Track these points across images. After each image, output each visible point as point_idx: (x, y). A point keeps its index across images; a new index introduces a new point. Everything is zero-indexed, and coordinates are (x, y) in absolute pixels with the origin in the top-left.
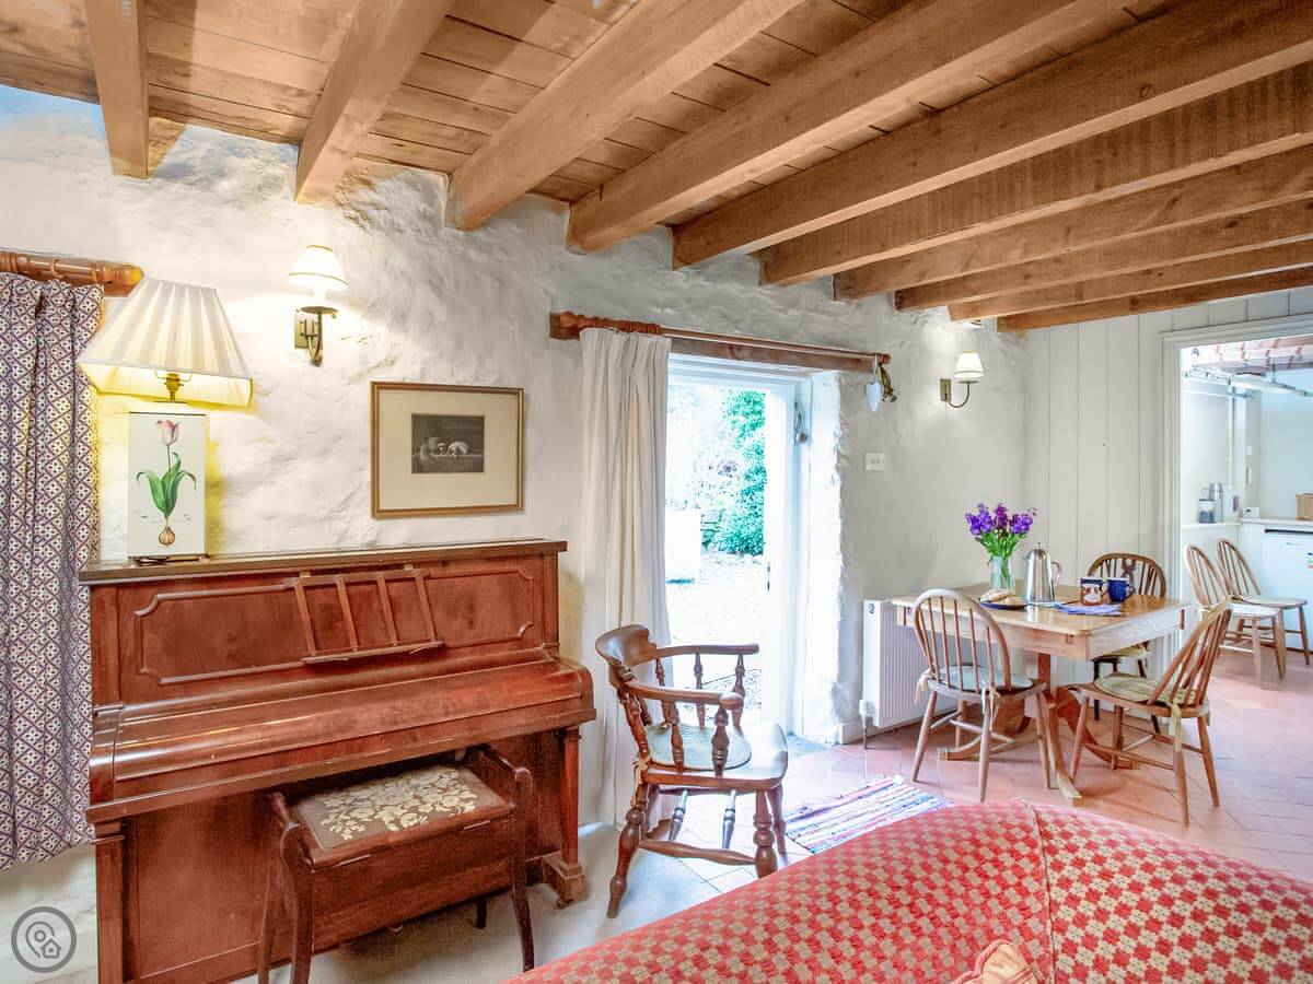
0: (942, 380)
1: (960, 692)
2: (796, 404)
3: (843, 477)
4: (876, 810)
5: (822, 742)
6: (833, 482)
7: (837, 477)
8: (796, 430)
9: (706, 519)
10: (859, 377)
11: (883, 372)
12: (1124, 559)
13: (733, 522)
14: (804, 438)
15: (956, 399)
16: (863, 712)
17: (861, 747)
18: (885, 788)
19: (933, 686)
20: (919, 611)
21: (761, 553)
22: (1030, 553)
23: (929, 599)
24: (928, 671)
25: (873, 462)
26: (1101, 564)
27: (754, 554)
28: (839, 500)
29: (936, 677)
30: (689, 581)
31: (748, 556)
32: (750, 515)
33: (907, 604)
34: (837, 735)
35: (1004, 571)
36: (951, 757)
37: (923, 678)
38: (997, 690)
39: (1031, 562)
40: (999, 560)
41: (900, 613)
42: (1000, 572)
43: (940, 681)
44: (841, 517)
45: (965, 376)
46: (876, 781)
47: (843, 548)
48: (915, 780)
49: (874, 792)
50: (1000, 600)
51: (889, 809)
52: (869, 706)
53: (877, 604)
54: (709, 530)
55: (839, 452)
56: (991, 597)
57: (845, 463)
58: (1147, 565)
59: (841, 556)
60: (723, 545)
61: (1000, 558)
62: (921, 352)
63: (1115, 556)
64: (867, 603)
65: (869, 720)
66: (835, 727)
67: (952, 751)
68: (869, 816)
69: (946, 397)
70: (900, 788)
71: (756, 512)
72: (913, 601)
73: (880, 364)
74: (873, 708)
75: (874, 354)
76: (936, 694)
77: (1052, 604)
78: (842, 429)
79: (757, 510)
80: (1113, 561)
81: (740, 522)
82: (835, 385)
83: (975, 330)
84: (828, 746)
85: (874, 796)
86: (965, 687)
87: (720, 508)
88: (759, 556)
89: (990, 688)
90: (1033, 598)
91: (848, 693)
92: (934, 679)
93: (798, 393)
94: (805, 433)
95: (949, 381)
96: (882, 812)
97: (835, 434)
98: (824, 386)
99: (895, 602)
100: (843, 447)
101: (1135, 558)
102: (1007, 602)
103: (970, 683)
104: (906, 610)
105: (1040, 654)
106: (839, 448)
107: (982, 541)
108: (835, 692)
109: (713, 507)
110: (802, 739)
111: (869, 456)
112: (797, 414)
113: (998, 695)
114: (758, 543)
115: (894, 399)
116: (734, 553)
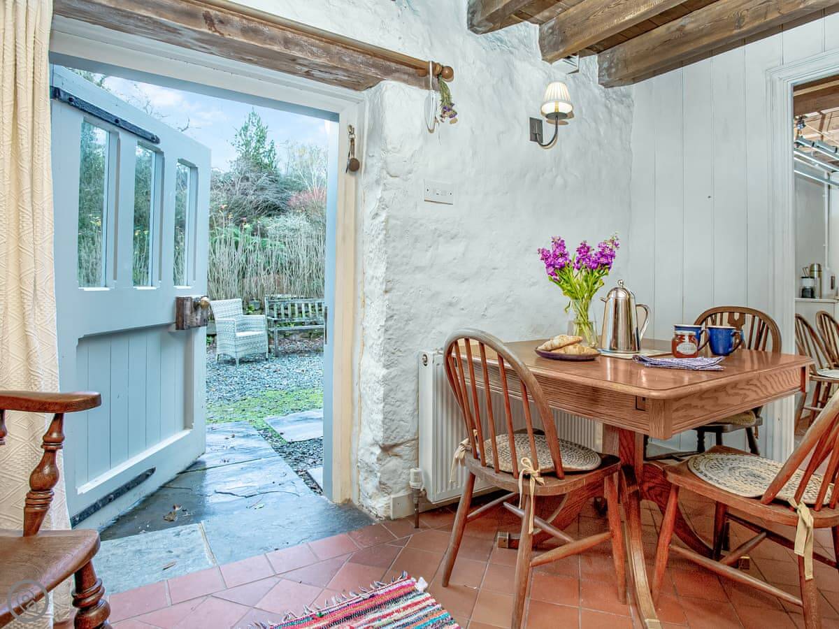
0: (531, 120)
2: (350, 128)
12: (731, 313)
15: (546, 139)
22: (609, 294)
34: (389, 508)
37: (459, 449)
38: (543, 474)
39: (612, 304)
45: (551, 108)
48: (445, 585)
50: (560, 347)
53: (430, 355)
55: (384, 175)
56: (548, 345)
58: (758, 318)
63: (721, 310)
65: (422, 493)
67: (514, 537)
69: (537, 137)
73: (438, 76)
74: (427, 477)
75: (428, 63)
77: (630, 356)
80: (719, 315)
84: (377, 521)
89: (531, 472)
90: (613, 349)
94: (358, 159)
95: (540, 122)
101: (743, 310)
106: (385, 170)
110: (355, 509)
113: (540, 479)
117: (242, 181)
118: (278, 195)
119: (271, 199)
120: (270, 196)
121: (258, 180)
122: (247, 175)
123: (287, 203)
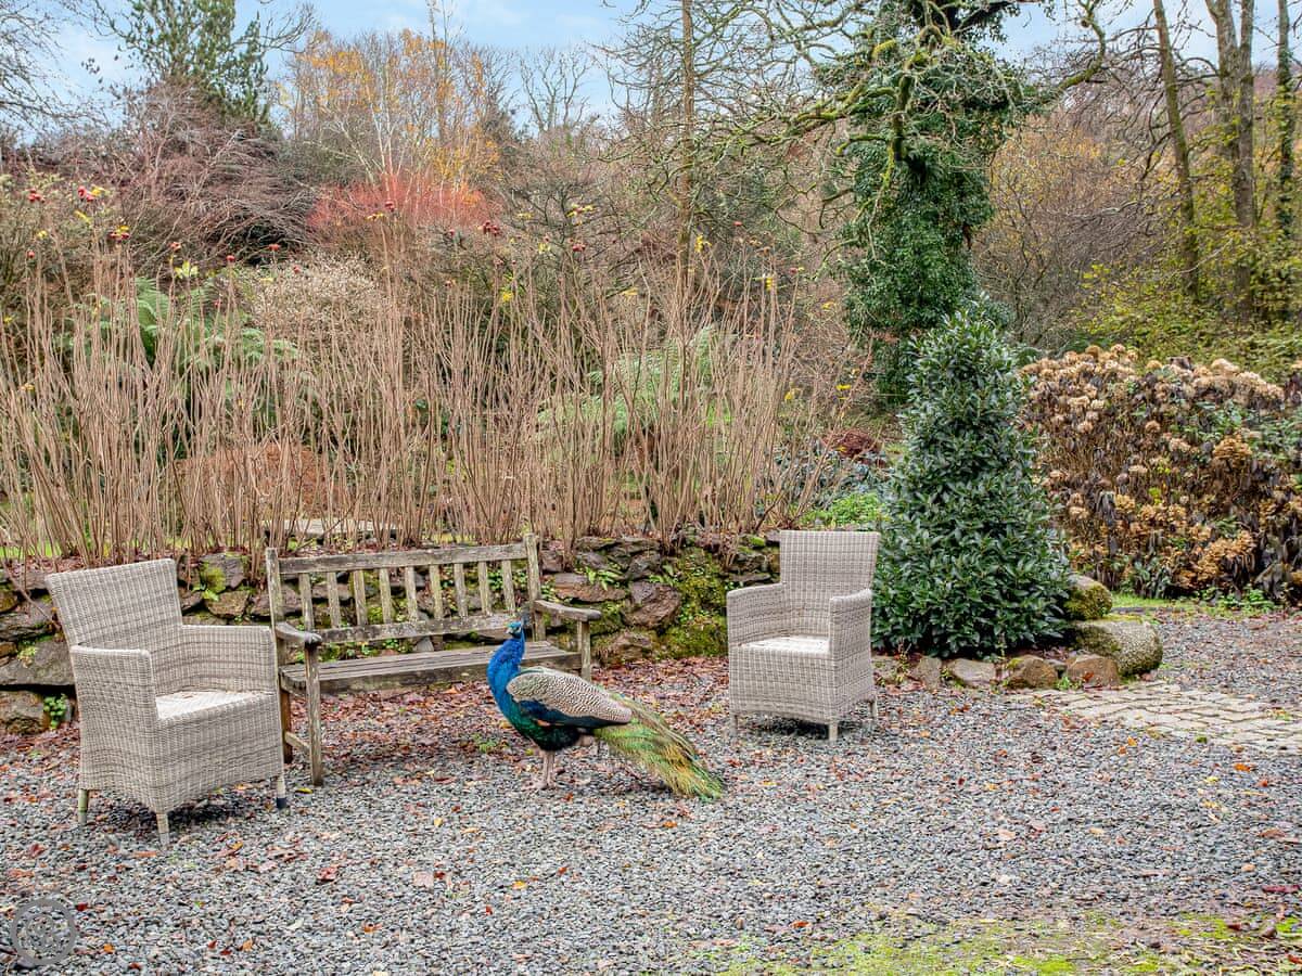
117: (165, 155)
118: (278, 199)
119: (259, 212)
120: (254, 200)
121: (213, 152)
122: (182, 135)
123: (305, 222)
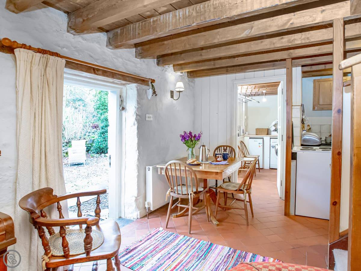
0: (171, 91)
1: (181, 195)
2: (120, 96)
3: (138, 123)
4: (155, 244)
5: (132, 219)
6: (134, 124)
7: (136, 123)
8: (120, 105)
9: (88, 143)
10: (144, 87)
11: (153, 86)
12: (224, 147)
13: (97, 143)
14: (123, 109)
15: (175, 98)
16: (147, 206)
17: (146, 218)
18: (156, 234)
19: (172, 194)
20: (167, 168)
21: (107, 153)
22: (200, 147)
23: (170, 164)
24: (170, 189)
25: (149, 117)
26: (217, 149)
27: (105, 153)
28: (137, 131)
29: (173, 191)
30: (81, 164)
31: (103, 155)
32: (103, 141)
33: (162, 167)
34: (138, 215)
35: (192, 152)
36: (177, 216)
37: (168, 191)
38: (194, 193)
39: (201, 149)
40: (190, 149)
41: (159, 170)
42: (191, 153)
43: (174, 192)
44: (137, 137)
45: (178, 90)
46: (153, 232)
47: (138, 149)
48: (167, 228)
49: (153, 236)
50: (192, 162)
51: (159, 242)
52: (149, 204)
53: (151, 167)
54: (89, 146)
55: (136, 114)
56: (190, 162)
57: (139, 117)
58: (230, 148)
59: (138, 151)
60: (94, 151)
61: (191, 149)
62: (165, 80)
63: (221, 146)
64: (147, 167)
65: (149, 208)
66: (137, 212)
67: (177, 214)
68: (152, 247)
69: (172, 97)
70: (162, 232)
71: (105, 139)
72: (165, 166)
73: (151, 83)
74: (150, 203)
75: (149, 79)
76: (173, 197)
77: (207, 162)
78: (138, 105)
79: (106, 139)
80: (221, 148)
81: (100, 143)
82: (135, 89)
83: (181, 76)
84: (135, 220)
85: (153, 238)
86: (183, 194)
87: (93, 139)
88: (107, 154)
89: (192, 193)
90: (202, 161)
91: (141, 200)
92: (172, 191)
93: (121, 92)
94: (124, 107)
95: (173, 91)
96: (157, 243)
97: (135, 107)
98: (132, 89)
99: (158, 166)
100: (138, 111)
101: (227, 146)
102: (195, 163)
103: (185, 192)
104: (161, 169)
105: (204, 179)
106: (137, 112)
107: (185, 143)
108: (136, 200)
109: (90, 139)
110: (124, 219)
111: (147, 115)
112: (121, 100)
113: (194, 194)
114: (106, 150)
115: (156, 95)
116: (98, 153)
